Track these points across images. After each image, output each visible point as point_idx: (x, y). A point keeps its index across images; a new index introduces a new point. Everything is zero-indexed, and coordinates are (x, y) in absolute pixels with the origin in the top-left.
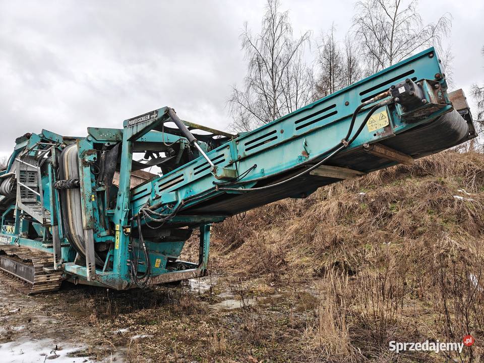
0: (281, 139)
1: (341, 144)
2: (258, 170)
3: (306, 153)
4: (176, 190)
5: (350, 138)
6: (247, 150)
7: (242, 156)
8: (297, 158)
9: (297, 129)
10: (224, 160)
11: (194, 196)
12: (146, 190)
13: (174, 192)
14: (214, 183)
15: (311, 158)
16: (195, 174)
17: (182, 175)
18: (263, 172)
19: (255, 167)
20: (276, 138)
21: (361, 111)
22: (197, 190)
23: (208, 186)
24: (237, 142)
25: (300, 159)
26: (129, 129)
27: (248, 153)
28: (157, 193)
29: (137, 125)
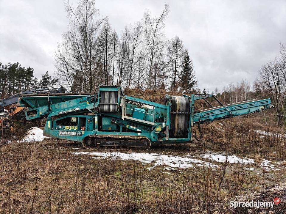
0: (244, 108)
1: (256, 111)
2: (238, 113)
4: (212, 116)
5: (258, 110)
7: (234, 110)
9: (247, 106)
15: (250, 112)
16: (219, 112)
17: (214, 112)
19: (237, 112)
21: (260, 106)
22: (219, 116)
23: (223, 115)
24: (232, 107)
25: (248, 112)
26: (195, 97)
27: (235, 109)
28: (204, 116)
29: (199, 97)
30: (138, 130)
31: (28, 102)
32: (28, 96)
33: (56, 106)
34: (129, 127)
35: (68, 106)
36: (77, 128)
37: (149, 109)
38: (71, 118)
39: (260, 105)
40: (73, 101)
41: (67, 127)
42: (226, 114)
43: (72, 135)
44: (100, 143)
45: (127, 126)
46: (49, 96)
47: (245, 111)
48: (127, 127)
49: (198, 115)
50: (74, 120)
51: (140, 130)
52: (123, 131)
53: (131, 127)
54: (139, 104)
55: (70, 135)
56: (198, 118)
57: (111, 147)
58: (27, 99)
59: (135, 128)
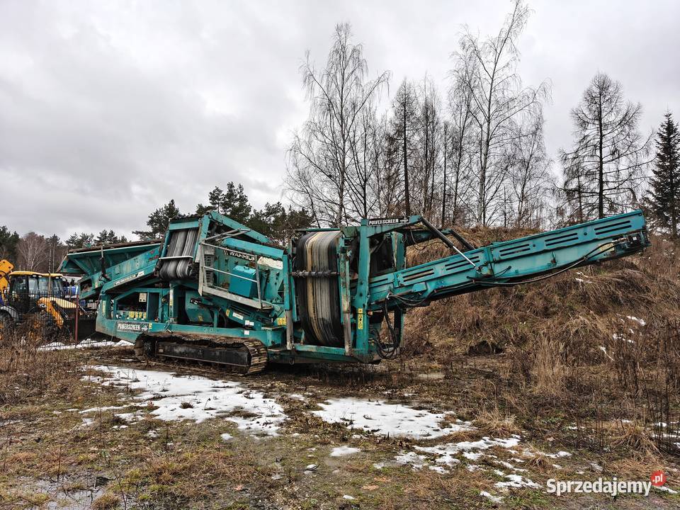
0: (533, 250)
1: (582, 259)
2: (512, 270)
3: (554, 261)
4: (426, 281)
5: (589, 256)
6: (502, 255)
7: (497, 259)
8: (546, 264)
9: (547, 245)
10: (479, 261)
11: (448, 287)
12: (387, 279)
13: (424, 283)
14: (468, 277)
15: (558, 265)
16: (447, 269)
17: (432, 269)
18: (517, 272)
19: (510, 268)
20: (529, 249)
21: (596, 240)
22: (450, 282)
23: (462, 279)
24: (492, 249)
25: (549, 265)
26: (370, 228)
27: (503, 258)
28: (402, 282)
29: (381, 225)
30: (247, 323)
31: (78, 263)
32: (78, 252)
33: (117, 269)
34: (231, 314)
35: (132, 268)
36: (145, 315)
37: (273, 269)
38: (138, 295)
39: (597, 237)
40: (141, 257)
41: (131, 314)
42: (472, 274)
43: (134, 331)
44: (164, 351)
45: (228, 313)
46: (102, 251)
47: (541, 263)
48: (228, 315)
49: (386, 282)
50: (143, 298)
51: (252, 324)
52: (219, 326)
53: (235, 315)
54: (250, 257)
55: (132, 331)
56: (386, 288)
57: (182, 362)
58: (77, 259)
59: (241, 317)
